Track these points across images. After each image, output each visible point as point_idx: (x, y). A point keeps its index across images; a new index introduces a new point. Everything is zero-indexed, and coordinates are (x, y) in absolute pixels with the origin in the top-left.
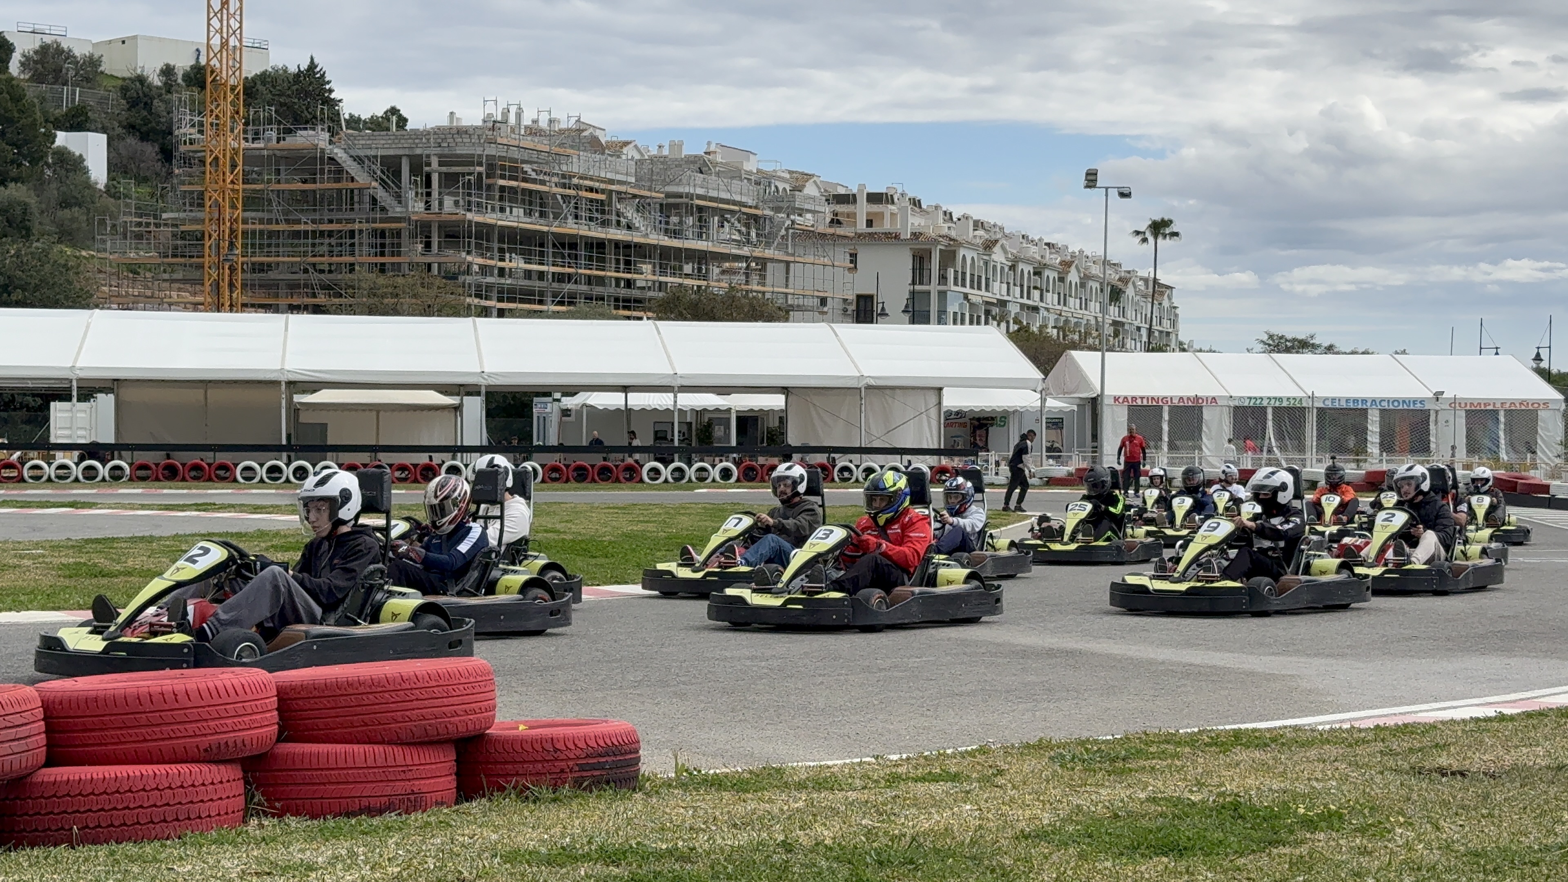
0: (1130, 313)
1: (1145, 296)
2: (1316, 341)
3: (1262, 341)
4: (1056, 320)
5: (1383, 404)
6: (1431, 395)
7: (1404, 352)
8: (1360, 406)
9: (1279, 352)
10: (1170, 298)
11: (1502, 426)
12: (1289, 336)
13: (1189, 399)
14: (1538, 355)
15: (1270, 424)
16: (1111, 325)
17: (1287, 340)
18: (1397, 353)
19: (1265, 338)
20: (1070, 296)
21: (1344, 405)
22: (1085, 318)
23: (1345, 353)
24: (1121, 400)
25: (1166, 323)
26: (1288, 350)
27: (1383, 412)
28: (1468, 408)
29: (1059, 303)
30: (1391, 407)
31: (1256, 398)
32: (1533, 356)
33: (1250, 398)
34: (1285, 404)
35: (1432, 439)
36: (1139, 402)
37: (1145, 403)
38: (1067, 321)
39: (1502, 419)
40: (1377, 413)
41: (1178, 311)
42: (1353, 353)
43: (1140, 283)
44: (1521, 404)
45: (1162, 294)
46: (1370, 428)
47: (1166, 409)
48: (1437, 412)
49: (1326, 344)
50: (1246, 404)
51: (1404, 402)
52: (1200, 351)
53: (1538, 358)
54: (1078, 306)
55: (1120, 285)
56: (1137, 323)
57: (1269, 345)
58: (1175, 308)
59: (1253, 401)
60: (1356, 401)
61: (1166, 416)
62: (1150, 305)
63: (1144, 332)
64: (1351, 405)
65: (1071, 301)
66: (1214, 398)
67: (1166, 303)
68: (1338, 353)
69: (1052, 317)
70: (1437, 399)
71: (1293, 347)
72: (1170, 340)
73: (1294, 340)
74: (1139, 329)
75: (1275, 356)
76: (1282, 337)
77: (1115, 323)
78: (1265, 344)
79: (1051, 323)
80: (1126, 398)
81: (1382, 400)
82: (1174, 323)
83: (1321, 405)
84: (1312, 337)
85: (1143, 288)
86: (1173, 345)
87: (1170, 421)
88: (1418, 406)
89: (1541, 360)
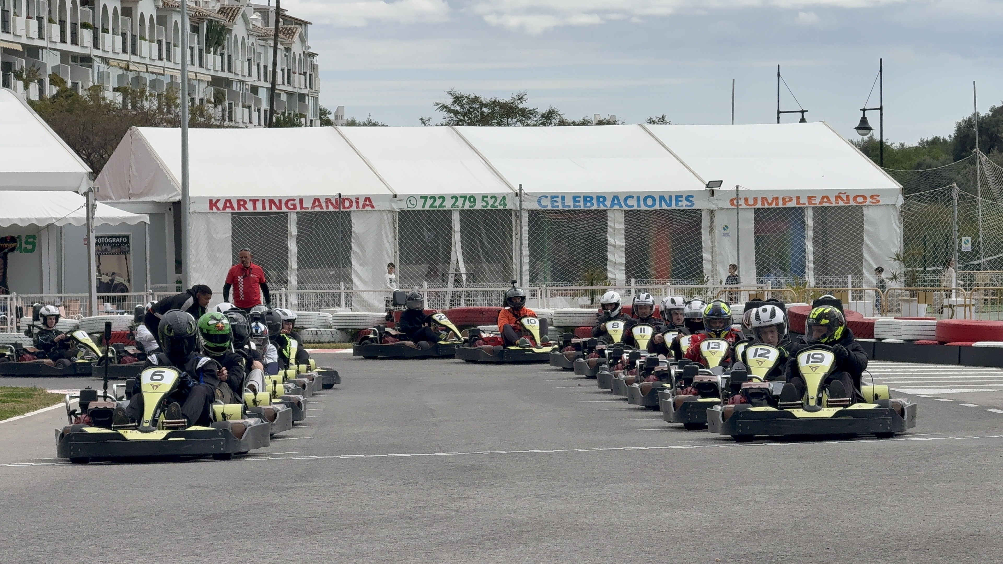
0: (240, 65)
1: (263, 37)
2: (528, 105)
3: (444, 107)
4: (120, 78)
5: (630, 202)
6: (703, 187)
7: (662, 120)
8: (595, 207)
9: (472, 124)
10: (303, 40)
11: (810, 233)
12: (486, 98)
13: (328, 201)
14: (864, 120)
15: (457, 237)
16: (210, 84)
17: (482, 105)
18: (653, 122)
19: (449, 101)
20: (143, 38)
21: (570, 205)
22: (168, 72)
23: (574, 124)
24: (221, 205)
25: (298, 81)
26: (485, 121)
27: (629, 214)
28: (759, 205)
29: (124, 51)
30: (643, 207)
31: (433, 197)
32: (857, 124)
33: (425, 198)
34: (479, 206)
35: (706, 255)
36: (250, 207)
37: (259, 209)
38: (138, 79)
39: (810, 222)
40: (621, 217)
41: (316, 60)
42: (585, 123)
43: (255, 16)
44: (838, 197)
45: (290, 33)
46: (610, 239)
47: (293, 217)
48: (712, 212)
49: (543, 109)
50: (419, 207)
51: (662, 198)
52: (352, 124)
53: (864, 126)
54: (155, 55)
55: (223, 20)
56: (252, 80)
57: (456, 113)
58: (312, 55)
59: (429, 202)
60: (588, 198)
61: (293, 229)
62: (271, 51)
63: (263, 95)
64: (581, 205)
65: (144, 47)
66: (368, 199)
67: (297, 48)
68: (562, 123)
69: (114, 73)
70: (713, 193)
71: (492, 115)
72: (306, 107)
73: (494, 103)
74: (255, 90)
75: (465, 130)
76: (476, 100)
77: (216, 82)
78: (450, 111)
79: (113, 83)
80: (228, 201)
81: (629, 197)
82: (311, 81)
83: (535, 206)
84: (521, 98)
85: (259, 24)
86: (310, 116)
87: (299, 239)
88: (684, 205)
89: (870, 129)
